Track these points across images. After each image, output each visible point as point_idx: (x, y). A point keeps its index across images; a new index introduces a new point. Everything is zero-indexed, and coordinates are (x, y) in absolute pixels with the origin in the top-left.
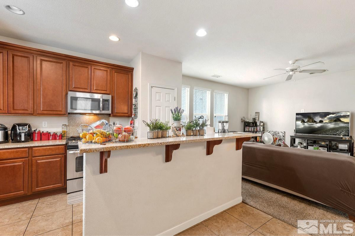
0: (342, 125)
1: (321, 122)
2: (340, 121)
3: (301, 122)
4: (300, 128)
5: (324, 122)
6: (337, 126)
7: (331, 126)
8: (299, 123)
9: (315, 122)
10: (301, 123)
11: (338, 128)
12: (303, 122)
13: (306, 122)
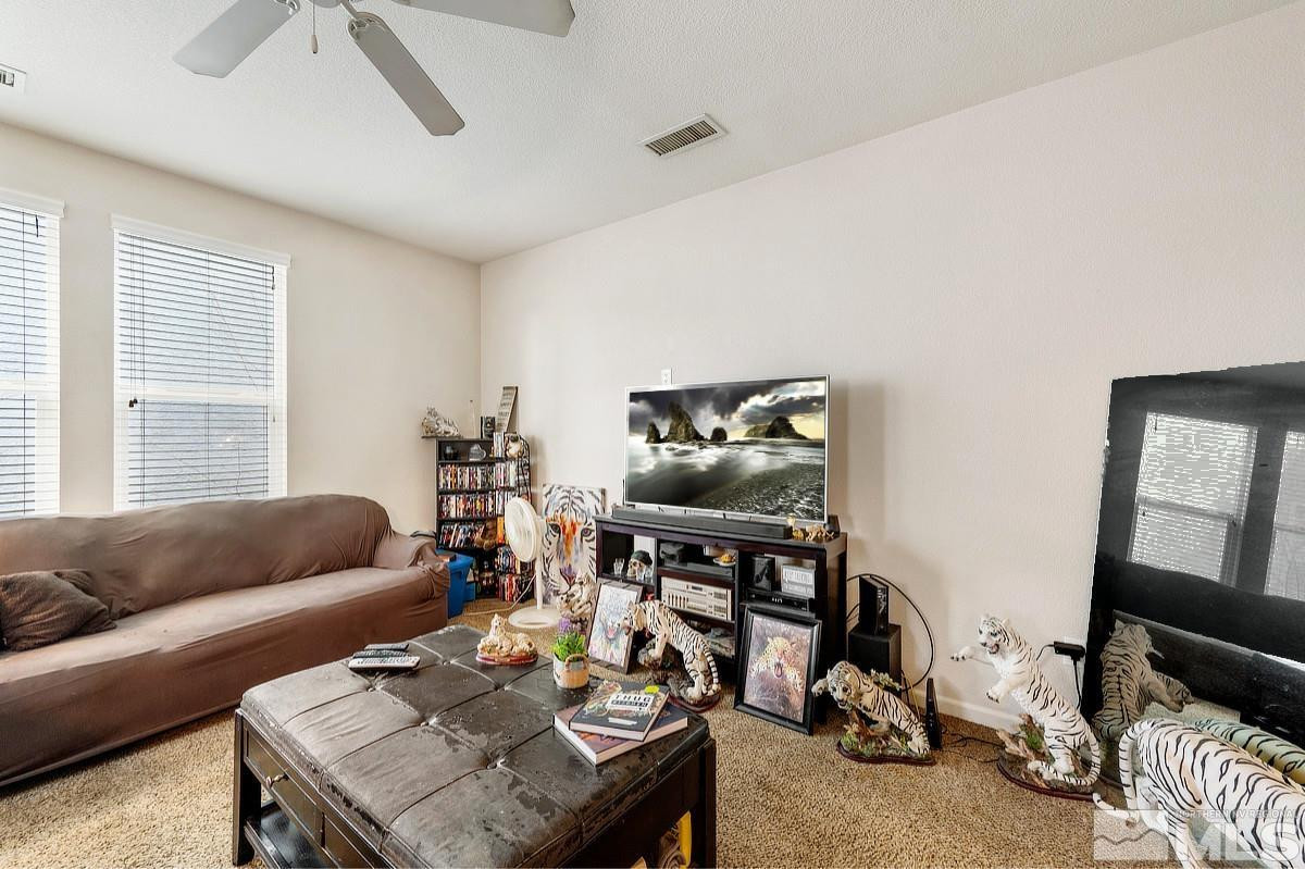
0: (797, 455)
1: (719, 436)
2: (789, 430)
3: (645, 437)
4: (643, 470)
5: (730, 438)
6: (779, 464)
7: (756, 460)
8: (640, 441)
9: (697, 437)
10: (648, 446)
11: (782, 472)
12: (655, 437)
13: (664, 440)
